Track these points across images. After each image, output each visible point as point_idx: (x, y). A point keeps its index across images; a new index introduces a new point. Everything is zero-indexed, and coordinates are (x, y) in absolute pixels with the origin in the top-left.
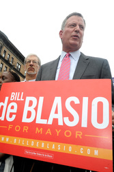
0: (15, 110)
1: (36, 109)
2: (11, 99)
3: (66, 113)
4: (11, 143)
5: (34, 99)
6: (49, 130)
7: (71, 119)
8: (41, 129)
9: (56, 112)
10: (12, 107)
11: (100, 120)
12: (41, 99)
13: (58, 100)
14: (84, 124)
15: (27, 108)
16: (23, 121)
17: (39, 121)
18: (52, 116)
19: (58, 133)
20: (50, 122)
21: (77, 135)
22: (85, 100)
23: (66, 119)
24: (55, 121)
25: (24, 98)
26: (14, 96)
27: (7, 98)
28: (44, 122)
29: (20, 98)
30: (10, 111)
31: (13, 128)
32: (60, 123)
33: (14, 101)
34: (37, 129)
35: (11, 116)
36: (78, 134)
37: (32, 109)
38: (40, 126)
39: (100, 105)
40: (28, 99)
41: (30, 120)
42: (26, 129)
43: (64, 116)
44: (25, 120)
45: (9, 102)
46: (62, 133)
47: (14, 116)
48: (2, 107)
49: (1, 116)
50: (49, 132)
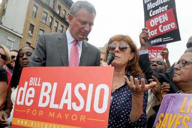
0: (33, 96)
1: (50, 94)
2: (30, 85)
4: (29, 126)
5: (49, 85)
6: (60, 114)
7: (78, 104)
8: (54, 113)
9: (67, 98)
10: (31, 92)
11: (100, 106)
12: (55, 84)
13: (69, 86)
14: (88, 109)
15: (43, 94)
16: (39, 106)
17: (53, 106)
18: (63, 101)
19: (67, 116)
20: (61, 107)
21: (81, 118)
22: (91, 86)
23: (74, 104)
24: (66, 105)
25: (41, 83)
26: (33, 81)
27: (26, 83)
28: (56, 106)
29: (37, 83)
30: (28, 96)
31: (31, 112)
32: (69, 108)
33: (32, 86)
34: (50, 113)
35: (29, 101)
36: (83, 118)
37: (47, 94)
38: (53, 110)
39: (102, 91)
40: (45, 84)
41: (45, 105)
42: (41, 113)
43: (73, 101)
44: (41, 105)
45: (28, 87)
46: (70, 117)
47: (32, 101)
48: (22, 91)
49: (20, 100)
50: (60, 116)
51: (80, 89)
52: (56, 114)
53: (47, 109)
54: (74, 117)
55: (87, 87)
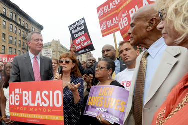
0: (18, 99)
1: (28, 98)
3: (43, 100)
4: (20, 116)
5: (26, 93)
7: (45, 103)
8: (32, 109)
9: (38, 100)
10: (17, 98)
11: (58, 103)
12: (30, 92)
13: (38, 93)
14: (51, 106)
15: (24, 98)
16: (23, 105)
17: (31, 105)
18: (37, 102)
19: (40, 110)
20: (36, 105)
22: (51, 92)
23: (43, 103)
24: (38, 104)
25: (22, 92)
26: (16, 91)
27: (13, 92)
28: (33, 105)
29: (19, 92)
30: (16, 100)
31: (19, 108)
32: (41, 105)
33: (16, 94)
34: (30, 109)
35: (17, 103)
36: (49, 110)
37: (26, 98)
38: (32, 107)
39: (58, 95)
40: (24, 93)
41: (26, 104)
42: (25, 109)
44: (24, 104)
45: (15, 95)
46: (42, 110)
47: (18, 103)
48: (11, 97)
49: (12, 102)
50: (36, 110)
51: (45, 94)
52: (34, 109)
53: (28, 107)
54: (44, 110)
55: (49, 93)
